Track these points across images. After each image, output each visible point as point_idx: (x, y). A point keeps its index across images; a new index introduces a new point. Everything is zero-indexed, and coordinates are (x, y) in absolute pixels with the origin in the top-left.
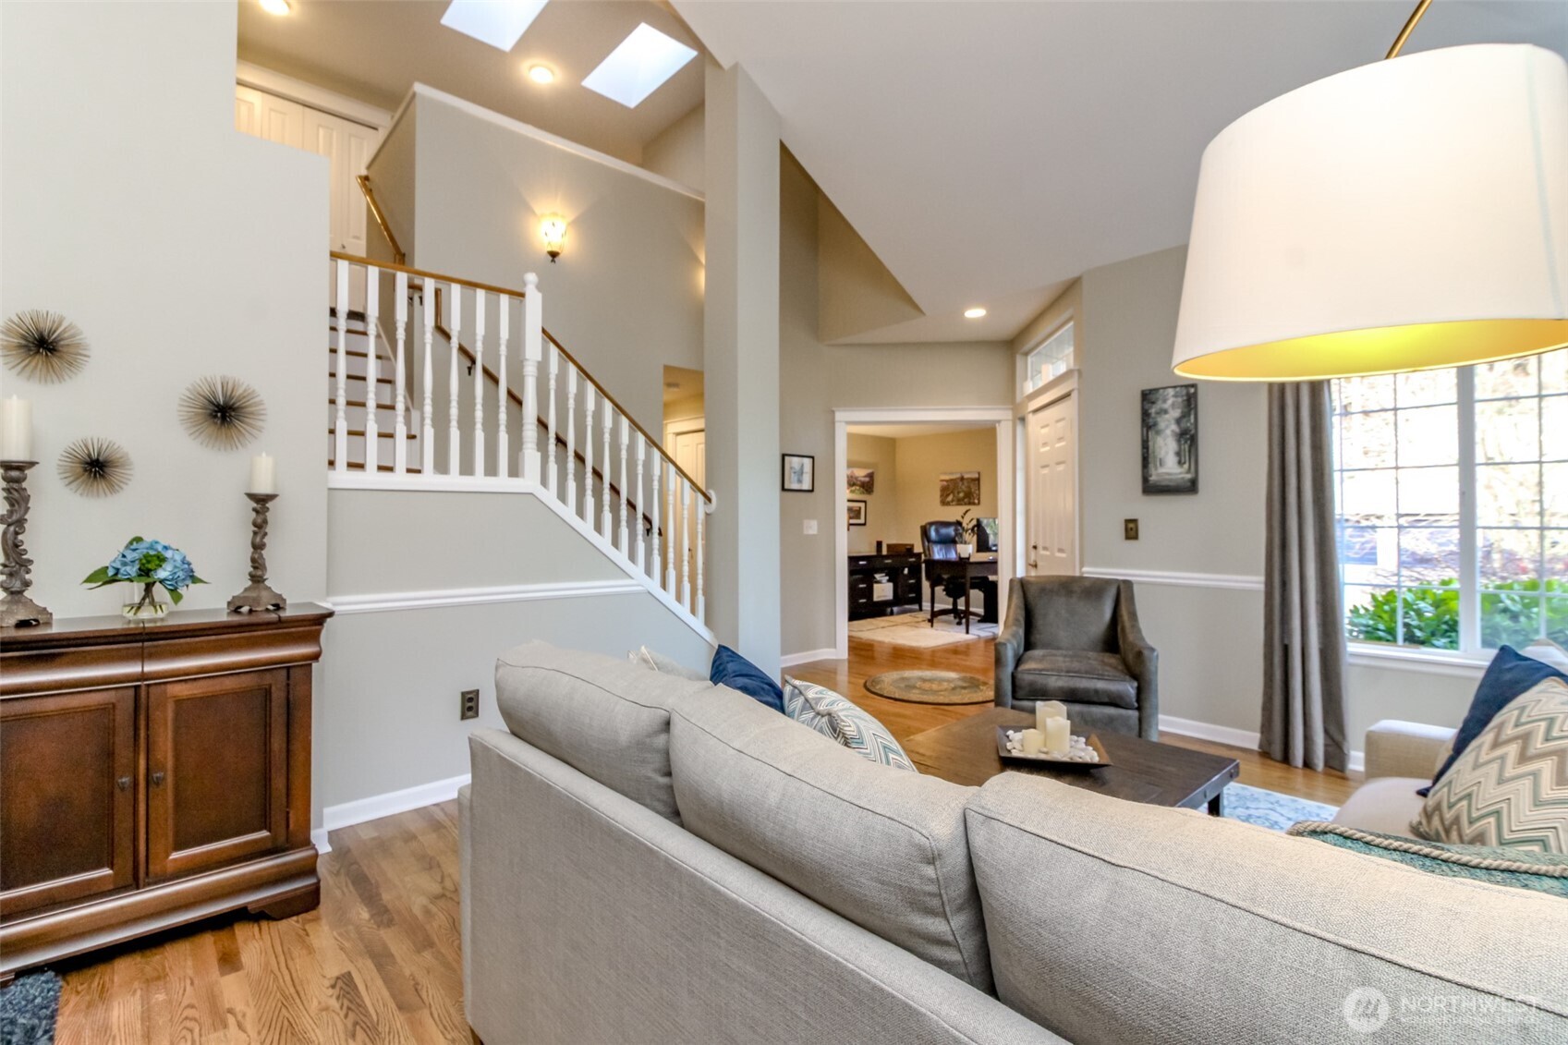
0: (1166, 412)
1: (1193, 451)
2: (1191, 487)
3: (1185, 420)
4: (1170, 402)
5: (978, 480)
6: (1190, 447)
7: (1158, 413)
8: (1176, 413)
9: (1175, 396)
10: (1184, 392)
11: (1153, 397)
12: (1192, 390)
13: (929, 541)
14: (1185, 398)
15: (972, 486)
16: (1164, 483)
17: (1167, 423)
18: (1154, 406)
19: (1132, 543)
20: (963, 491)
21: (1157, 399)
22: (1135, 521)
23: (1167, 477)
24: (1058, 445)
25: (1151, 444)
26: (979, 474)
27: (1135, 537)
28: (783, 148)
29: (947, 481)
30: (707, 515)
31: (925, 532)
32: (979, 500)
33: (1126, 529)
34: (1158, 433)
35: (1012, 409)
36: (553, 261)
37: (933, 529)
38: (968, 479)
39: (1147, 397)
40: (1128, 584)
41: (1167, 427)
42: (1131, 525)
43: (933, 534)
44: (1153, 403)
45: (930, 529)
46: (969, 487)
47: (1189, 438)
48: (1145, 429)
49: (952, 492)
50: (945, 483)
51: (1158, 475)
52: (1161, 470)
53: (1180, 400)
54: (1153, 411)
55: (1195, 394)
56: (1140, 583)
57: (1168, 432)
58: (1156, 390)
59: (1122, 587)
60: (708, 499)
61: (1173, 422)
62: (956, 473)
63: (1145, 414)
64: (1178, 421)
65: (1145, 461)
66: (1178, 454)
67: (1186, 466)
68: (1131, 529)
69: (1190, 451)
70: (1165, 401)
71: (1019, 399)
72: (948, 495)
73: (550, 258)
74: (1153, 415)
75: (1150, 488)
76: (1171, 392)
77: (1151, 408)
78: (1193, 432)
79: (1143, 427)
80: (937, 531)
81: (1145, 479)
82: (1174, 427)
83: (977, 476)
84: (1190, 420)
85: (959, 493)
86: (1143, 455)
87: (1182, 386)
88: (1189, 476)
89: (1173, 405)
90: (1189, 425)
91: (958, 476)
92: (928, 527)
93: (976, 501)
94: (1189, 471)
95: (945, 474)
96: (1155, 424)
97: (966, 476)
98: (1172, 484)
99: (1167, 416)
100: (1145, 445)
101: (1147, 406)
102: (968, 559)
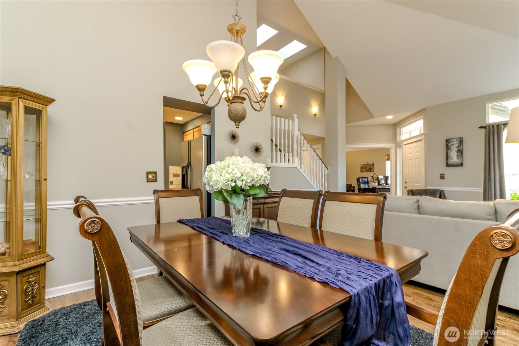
0: (453, 145)
1: (462, 156)
2: (461, 165)
3: (459, 147)
4: (455, 142)
5: (373, 164)
6: (461, 154)
7: (451, 145)
8: (457, 145)
9: (456, 141)
10: (459, 139)
11: (449, 141)
12: (462, 139)
13: (359, 183)
14: (460, 141)
15: (371, 166)
16: (453, 164)
17: (454, 148)
18: (450, 143)
19: (442, 180)
20: (368, 168)
21: (451, 141)
22: (443, 174)
23: (454, 162)
24: (416, 154)
25: (449, 153)
26: (374, 162)
27: (444, 178)
28: (347, 80)
29: (363, 165)
30: (327, 173)
31: (358, 180)
32: (374, 170)
33: (441, 177)
34: (451, 150)
35: (395, 144)
36: (281, 108)
37: (361, 179)
38: (370, 164)
39: (448, 141)
40: (443, 191)
41: (454, 149)
42: (442, 175)
43: (361, 181)
44: (450, 142)
45: (360, 180)
46: (370, 167)
47: (460, 152)
48: (447, 150)
49: (364, 168)
50: (362, 166)
51: (451, 162)
52: (452, 160)
53: (458, 142)
54: (450, 144)
55: (462, 140)
56: (446, 191)
57: (454, 150)
58: (451, 139)
59: (441, 192)
60: (328, 169)
61: (456, 147)
62: (366, 162)
63: (447, 146)
64: (457, 147)
65: (447, 158)
66: (457, 156)
67: (460, 159)
68: (442, 176)
69: (461, 155)
70: (453, 142)
71: (398, 140)
72: (363, 169)
73: (280, 107)
74: (450, 146)
75: (448, 165)
76: (455, 139)
77: (449, 144)
78: (462, 150)
79: (446, 149)
80: (362, 180)
81: (447, 163)
82: (456, 149)
83: (373, 163)
84: (461, 147)
85: (367, 168)
86: (446, 156)
87: (458, 138)
88: (461, 162)
89: (456, 143)
90: (460, 148)
91: (367, 163)
92: (359, 178)
93: (373, 171)
94: (460, 161)
95: (362, 163)
96: (450, 148)
97: (369, 163)
98: (455, 164)
99: (454, 146)
100: (447, 154)
101: (448, 143)
102: (376, 187)
